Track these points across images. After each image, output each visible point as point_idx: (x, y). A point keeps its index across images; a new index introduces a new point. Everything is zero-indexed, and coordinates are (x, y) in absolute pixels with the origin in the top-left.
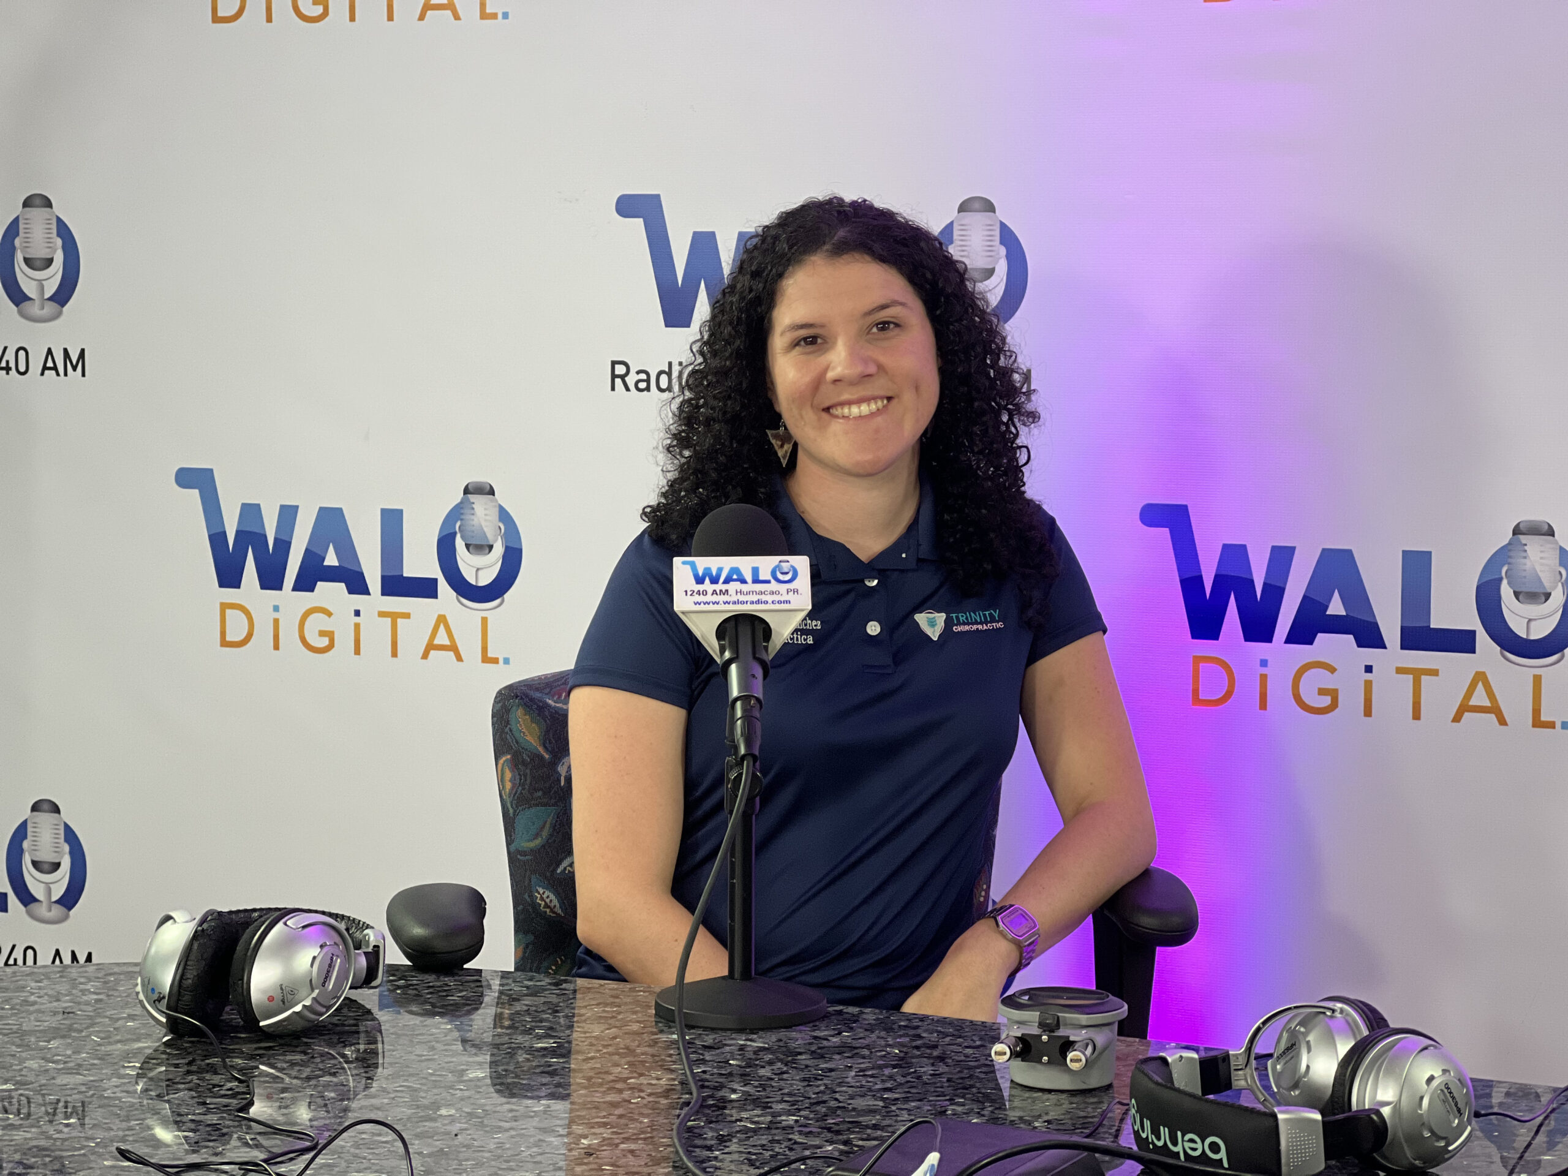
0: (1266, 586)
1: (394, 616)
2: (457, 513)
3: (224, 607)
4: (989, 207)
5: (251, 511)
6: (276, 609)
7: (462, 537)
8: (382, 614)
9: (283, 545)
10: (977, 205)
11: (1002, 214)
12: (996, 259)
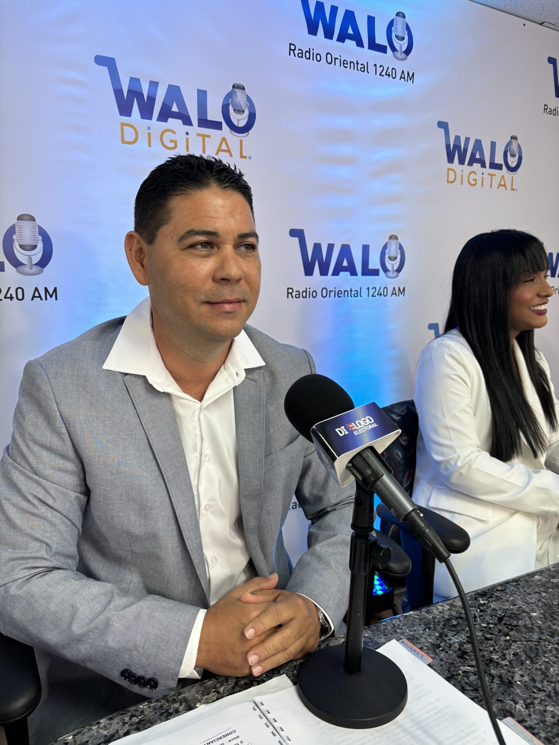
12: (397, 254)
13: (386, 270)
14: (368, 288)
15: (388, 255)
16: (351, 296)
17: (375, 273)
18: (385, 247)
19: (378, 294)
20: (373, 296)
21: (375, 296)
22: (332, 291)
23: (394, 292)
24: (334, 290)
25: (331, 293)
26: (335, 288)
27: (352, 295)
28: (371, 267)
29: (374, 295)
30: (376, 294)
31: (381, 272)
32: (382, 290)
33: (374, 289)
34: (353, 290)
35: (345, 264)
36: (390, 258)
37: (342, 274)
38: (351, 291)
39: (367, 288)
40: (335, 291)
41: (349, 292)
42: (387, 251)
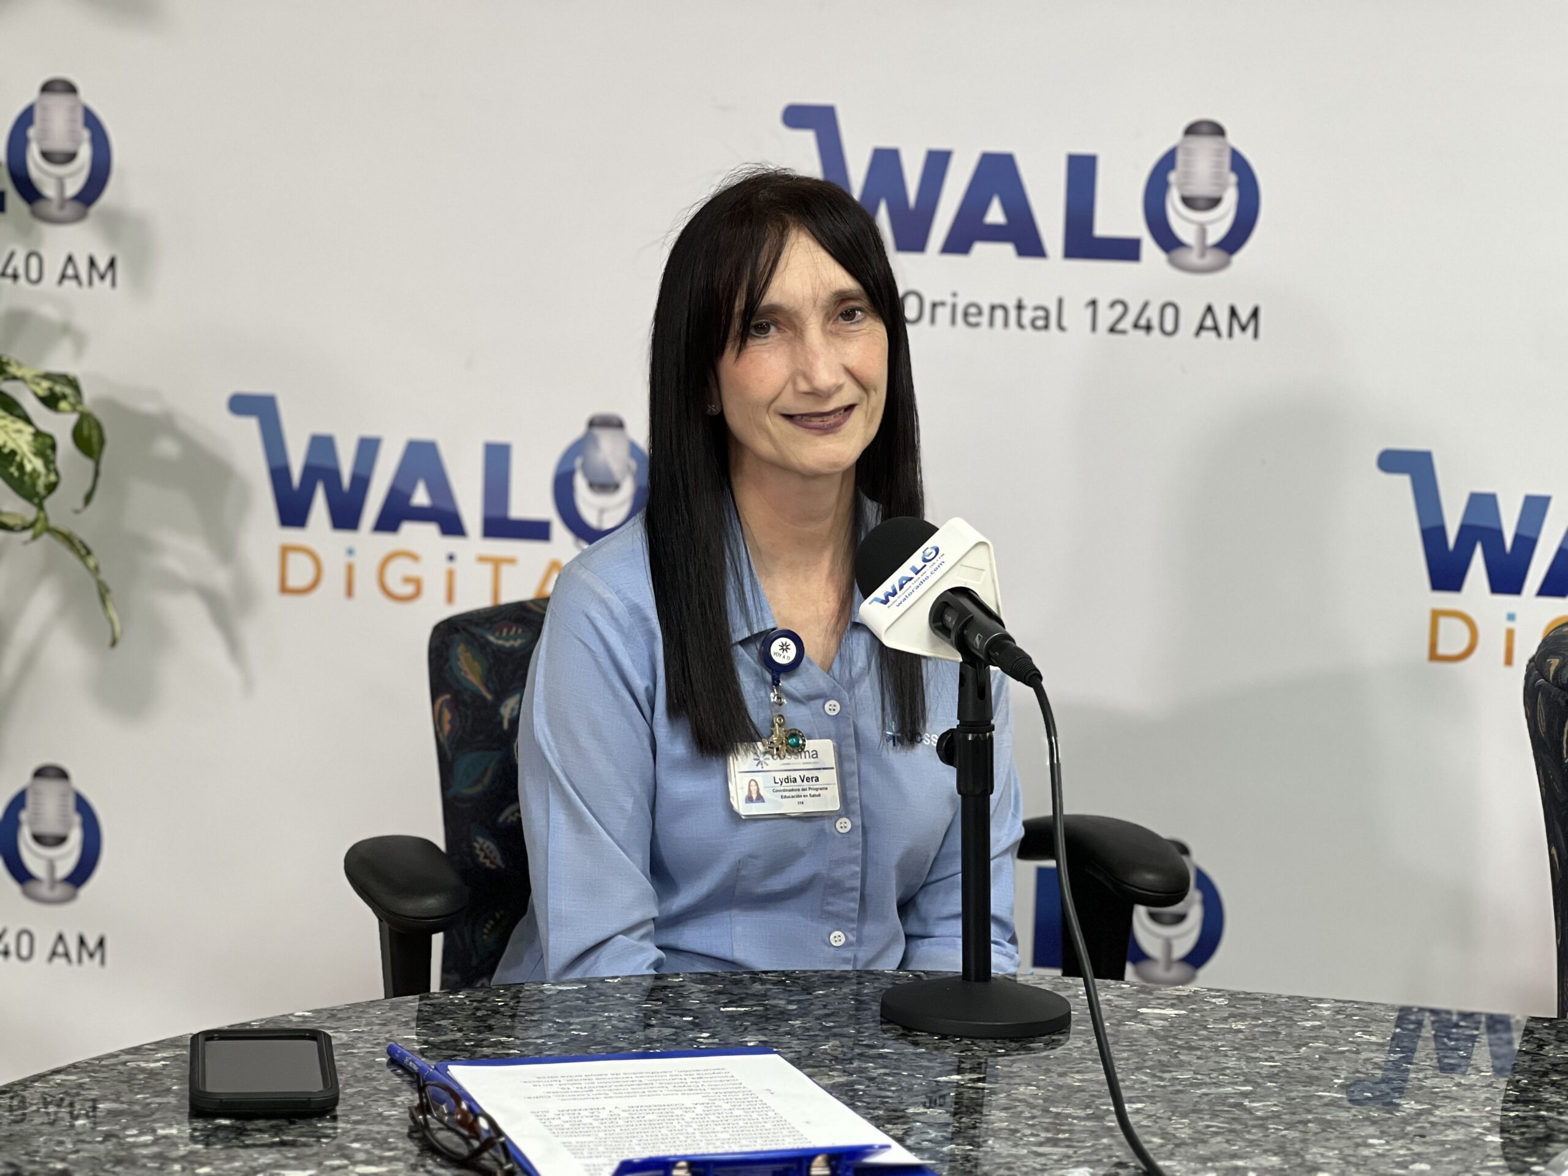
0: (1517, 538)
1: (497, 563)
2: (579, 449)
3: (285, 550)
4: (1218, 130)
5: (322, 445)
6: (350, 552)
7: (586, 475)
8: (482, 559)
9: (361, 482)
10: (1205, 128)
11: (1233, 139)
12: (1224, 187)
13: (1168, 241)
14: (1093, 303)
15: (1181, 186)
16: (1020, 325)
17: (1127, 250)
18: (1168, 162)
19: (1136, 326)
20: (1112, 330)
21: (1123, 332)
22: (943, 304)
23: (1209, 322)
24: (949, 300)
25: (940, 311)
26: (954, 295)
27: (1026, 321)
28: (1104, 227)
29: (1120, 326)
30: (1126, 324)
31: (1150, 248)
32: (1153, 313)
33: (1119, 309)
34: (1029, 303)
35: (995, 215)
36: (1189, 202)
37: (980, 248)
38: (1020, 307)
39: (1088, 298)
40: (954, 307)
41: (1013, 314)
42: (1173, 177)
